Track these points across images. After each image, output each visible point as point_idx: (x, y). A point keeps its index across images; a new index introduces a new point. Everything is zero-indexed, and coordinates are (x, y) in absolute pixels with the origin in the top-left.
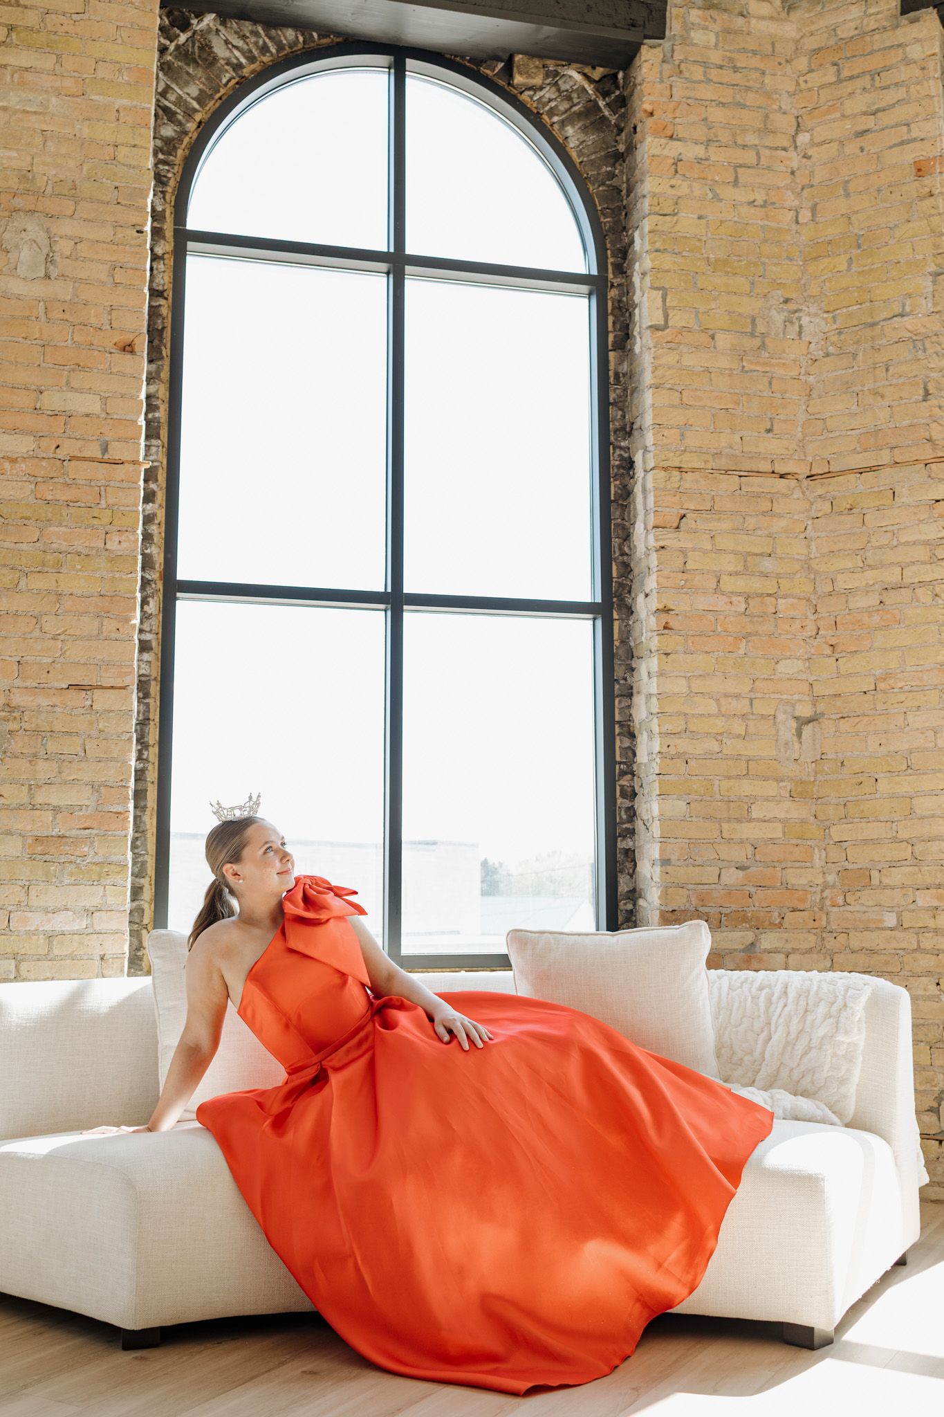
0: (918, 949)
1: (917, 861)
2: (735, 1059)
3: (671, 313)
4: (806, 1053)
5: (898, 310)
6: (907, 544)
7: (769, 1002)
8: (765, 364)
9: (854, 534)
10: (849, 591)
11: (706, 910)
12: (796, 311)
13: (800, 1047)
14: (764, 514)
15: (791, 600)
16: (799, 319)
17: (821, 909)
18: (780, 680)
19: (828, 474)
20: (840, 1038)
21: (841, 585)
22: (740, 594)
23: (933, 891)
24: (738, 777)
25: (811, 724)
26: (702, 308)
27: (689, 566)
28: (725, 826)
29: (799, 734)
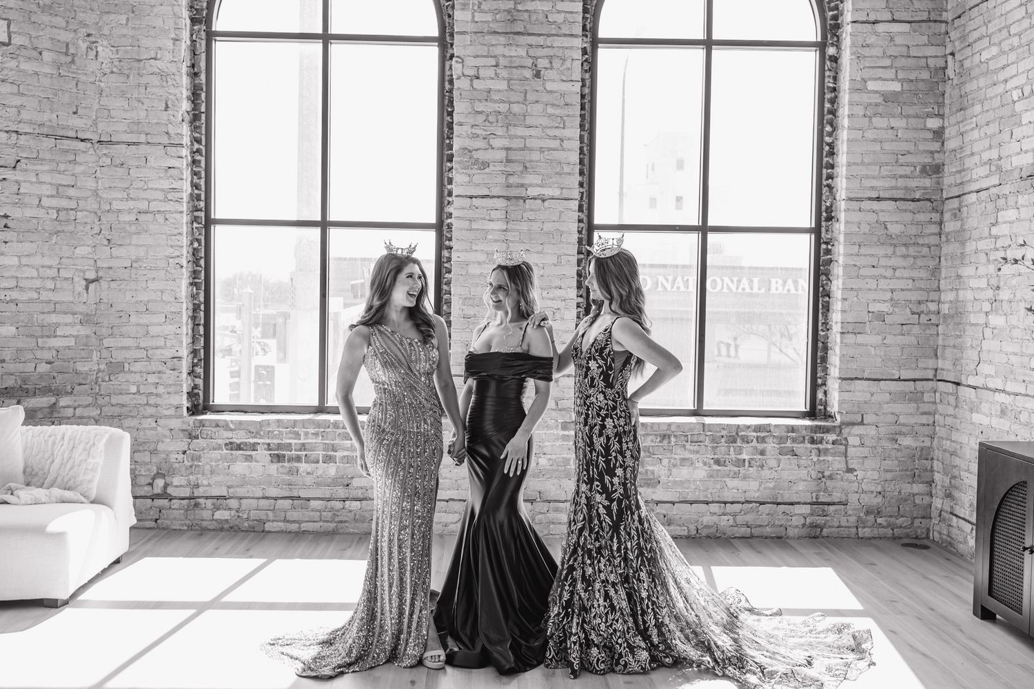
0: (147, 404)
1: (149, 359)
2: (33, 473)
3: (13, 36)
4: (72, 469)
5: (153, 56)
6: (152, 189)
7: (54, 443)
8: (74, 73)
9: (123, 179)
10: (119, 211)
11: (27, 386)
12: (94, 42)
13: (69, 466)
14: (70, 162)
15: (85, 213)
16: (96, 47)
17: (96, 383)
18: (77, 258)
19: (110, 142)
20: (90, 460)
21: (115, 206)
22: (53, 208)
23: (156, 375)
24: (49, 313)
25: (94, 283)
26: (34, 34)
27: (21, 191)
28: (40, 340)
29: (87, 288)
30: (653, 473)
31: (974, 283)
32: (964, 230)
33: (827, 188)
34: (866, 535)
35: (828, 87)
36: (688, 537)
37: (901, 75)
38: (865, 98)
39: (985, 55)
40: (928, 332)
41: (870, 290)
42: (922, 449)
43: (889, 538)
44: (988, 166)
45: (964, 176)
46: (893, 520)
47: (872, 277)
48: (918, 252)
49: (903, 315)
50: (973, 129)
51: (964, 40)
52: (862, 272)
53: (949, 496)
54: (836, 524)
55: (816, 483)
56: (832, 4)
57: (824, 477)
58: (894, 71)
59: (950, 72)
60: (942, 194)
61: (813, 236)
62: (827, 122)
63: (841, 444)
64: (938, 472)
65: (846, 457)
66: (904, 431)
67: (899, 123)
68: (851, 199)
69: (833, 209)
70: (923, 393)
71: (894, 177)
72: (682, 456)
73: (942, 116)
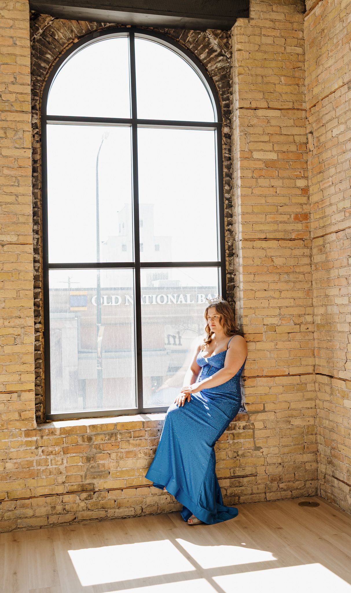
30: (104, 465)
31: (339, 301)
32: (328, 261)
33: (229, 232)
34: (272, 498)
35: (225, 157)
36: (134, 516)
37: (276, 148)
38: (252, 164)
39: (336, 132)
40: (307, 338)
41: (264, 308)
42: (308, 427)
43: (289, 499)
44: (343, 213)
45: (326, 221)
46: (291, 484)
47: (264, 298)
48: (296, 278)
49: (288, 326)
50: (330, 186)
51: (319, 122)
52: (258, 294)
53: (330, 463)
54: (250, 492)
55: (232, 461)
56: (225, 96)
57: (238, 456)
58: (271, 144)
59: (310, 146)
60: (310, 235)
61: (220, 269)
62: (226, 183)
63: (250, 429)
64: (321, 444)
65: (254, 438)
66: (295, 414)
67: (278, 183)
68: (246, 240)
69: (234, 247)
70: (306, 384)
71: (276, 222)
72: (127, 450)
73: (306, 178)
